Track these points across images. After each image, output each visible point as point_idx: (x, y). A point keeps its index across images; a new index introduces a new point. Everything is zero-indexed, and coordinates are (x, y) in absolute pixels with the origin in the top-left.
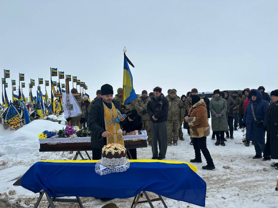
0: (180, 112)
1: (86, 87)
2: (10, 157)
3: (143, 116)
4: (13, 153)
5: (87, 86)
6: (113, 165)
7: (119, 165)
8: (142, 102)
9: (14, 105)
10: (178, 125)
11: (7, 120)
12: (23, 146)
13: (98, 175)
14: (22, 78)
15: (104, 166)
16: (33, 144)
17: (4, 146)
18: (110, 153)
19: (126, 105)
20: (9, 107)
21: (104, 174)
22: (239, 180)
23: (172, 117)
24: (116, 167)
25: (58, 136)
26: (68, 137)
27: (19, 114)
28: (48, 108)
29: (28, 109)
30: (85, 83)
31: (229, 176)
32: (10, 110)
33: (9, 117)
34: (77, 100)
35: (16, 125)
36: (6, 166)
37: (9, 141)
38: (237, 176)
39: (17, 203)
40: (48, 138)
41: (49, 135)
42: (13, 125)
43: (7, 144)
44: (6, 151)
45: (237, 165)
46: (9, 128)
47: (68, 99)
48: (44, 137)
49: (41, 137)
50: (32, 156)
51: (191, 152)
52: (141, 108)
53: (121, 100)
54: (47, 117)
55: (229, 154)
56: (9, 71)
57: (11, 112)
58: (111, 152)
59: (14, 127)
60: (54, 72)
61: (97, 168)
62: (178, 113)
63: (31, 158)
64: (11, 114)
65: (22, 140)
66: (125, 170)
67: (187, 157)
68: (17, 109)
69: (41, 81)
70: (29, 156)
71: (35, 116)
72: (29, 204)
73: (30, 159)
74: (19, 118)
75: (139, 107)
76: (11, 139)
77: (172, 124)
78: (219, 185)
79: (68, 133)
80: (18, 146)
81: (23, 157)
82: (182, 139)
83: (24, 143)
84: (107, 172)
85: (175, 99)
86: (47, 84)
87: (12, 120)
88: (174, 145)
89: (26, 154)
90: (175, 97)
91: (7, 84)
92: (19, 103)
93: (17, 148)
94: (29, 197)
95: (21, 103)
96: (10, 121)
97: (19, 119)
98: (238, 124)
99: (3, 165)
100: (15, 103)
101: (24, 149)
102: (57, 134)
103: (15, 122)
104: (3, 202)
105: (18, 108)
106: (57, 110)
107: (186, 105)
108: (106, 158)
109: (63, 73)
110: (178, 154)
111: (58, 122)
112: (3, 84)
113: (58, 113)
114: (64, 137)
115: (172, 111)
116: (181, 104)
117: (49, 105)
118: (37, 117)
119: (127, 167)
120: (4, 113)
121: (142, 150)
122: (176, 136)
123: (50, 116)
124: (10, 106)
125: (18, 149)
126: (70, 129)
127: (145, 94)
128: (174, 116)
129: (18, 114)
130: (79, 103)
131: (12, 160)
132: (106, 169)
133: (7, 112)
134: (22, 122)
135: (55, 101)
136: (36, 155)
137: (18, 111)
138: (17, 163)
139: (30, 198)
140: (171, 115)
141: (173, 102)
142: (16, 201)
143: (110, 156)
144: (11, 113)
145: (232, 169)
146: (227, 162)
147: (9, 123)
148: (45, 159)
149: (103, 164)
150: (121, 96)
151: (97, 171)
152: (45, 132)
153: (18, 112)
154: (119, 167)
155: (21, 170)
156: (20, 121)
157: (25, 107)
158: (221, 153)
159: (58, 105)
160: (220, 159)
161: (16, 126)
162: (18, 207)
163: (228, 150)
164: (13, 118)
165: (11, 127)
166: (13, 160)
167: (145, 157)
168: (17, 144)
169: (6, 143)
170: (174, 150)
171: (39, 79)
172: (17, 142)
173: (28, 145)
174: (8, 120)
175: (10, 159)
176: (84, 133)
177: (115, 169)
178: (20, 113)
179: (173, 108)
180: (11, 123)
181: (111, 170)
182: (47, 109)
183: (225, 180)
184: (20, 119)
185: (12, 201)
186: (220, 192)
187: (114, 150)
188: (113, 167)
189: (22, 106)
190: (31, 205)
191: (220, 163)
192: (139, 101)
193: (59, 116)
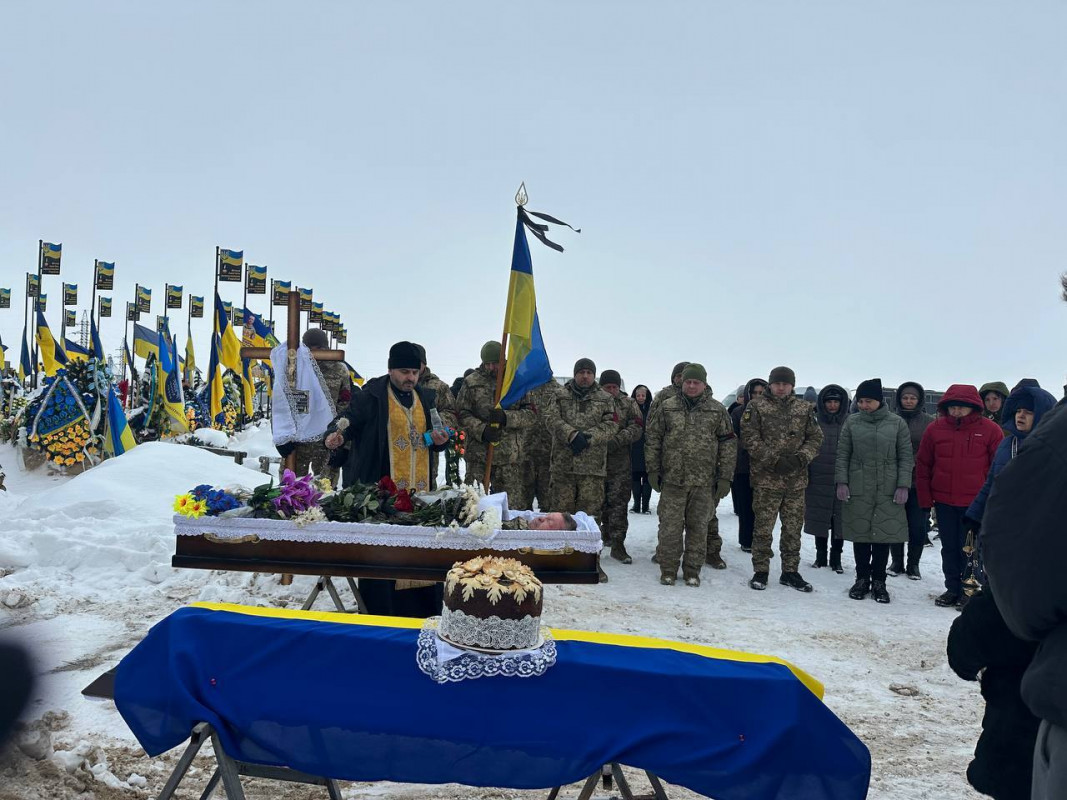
0: (719, 454)
1: (344, 334)
2: (50, 578)
3: (575, 458)
4: (60, 563)
5: (346, 331)
6: (488, 645)
7: (514, 648)
8: (574, 405)
9: (71, 379)
10: (706, 507)
11: (38, 432)
12: (100, 541)
13: (427, 680)
14: (104, 280)
15: (451, 645)
16: (137, 533)
17: (28, 534)
18: (481, 595)
19: (507, 413)
20: (51, 385)
21: (454, 678)
22: (961, 745)
23: (685, 475)
24: (503, 657)
25: (251, 509)
26: (288, 517)
27: (87, 415)
28: (196, 401)
29: (123, 398)
30: (338, 317)
31: (918, 728)
32: (54, 397)
33: (46, 424)
34: (326, 378)
35: (73, 455)
36: (32, 613)
37: (46, 516)
38: (952, 729)
39: (83, 766)
40: (209, 513)
41: (214, 502)
42: (58, 454)
43: (39, 528)
44: (34, 552)
45: (946, 684)
46: (44, 468)
47: (292, 369)
48: (197, 508)
49: (184, 508)
50: (134, 580)
51: (758, 616)
52: (567, 426)
53: (493, 389)
54: (189, 436)
55: (909, 636)
56: (58, 248)
57: (55, 405)
58: (486, 592)
59: (61, 465)
60: (230, 267)
61: (424, 651)
62: (709, 459)
63: (128, 589)
64: (57, 413)
65: (95, 514)
66: (541, 669)
67: (742, 634)
68: (80, 394)
69: (174, 298)
70: (122, 579)
71: (143, 428)
72: (127, 772)
73: (124, 594)
74: (85, 431)
75: (561, 422)
76: (52, 509)
77: (683, 500)
78: (884, 762)
79: (289, 500)
80: (81, 537)
81: (96, 582)
82: (716, 561)
83: (104, 526)
84: (466, 672)
85: (700, 404)
86: (196, 311)
87: (57, 434)
88: (688, 584)
89: (109, 570)
90: (700, 396)
91: (45, 296)
92: (92, 372)
93: (75, 543)
94: (125, 745)
95: (98, 374)
96: (50, 438)
97: (85, 435)
98: (933, 522)
99: (20, 607)
100: (75, 371)
101: (102, 550)
102: (244, 502)
103: (69, 445)
104: (29, 758)
105: (87, 390)
106: (228, 411)
107: (747, 429)
108: (462, 613)
109: (264, 270)
110: (703, 620)
111: (234, 458)
112: (31, 295)
113: (230, 422)
114: (272, 515)
115: (686, 451)
116: (723, 424)
117: (199, 391)
118: (152, 431)
119: (548, 660)
120: (31, 406)
121: (563, 593)
122: (695, 549)
123: (203, 434)
124: (56, 382)
125: (78, 548)
126: (299, 486)
127: (588, 373)
128: (693, 473)
129: (82, 413)
130: (330, 388)
131: (53, 593)
132: (459, 659)
133: (40, 405)
134: (96, 446)
135: (224, 375)
136: (147, 580)
137: (85, 404)
138: (74, 602)
139: (126, 750)
140: (679, 467)
141: (691, 414)
142: (81, 760)
143: (479, 605)
144: (58, 408)
145: (928, 699)
146: (902, 668)
147: (44, 448)
148: (181, 597)
149: (447, 637)
150: (492, 372)
151: (423, 665)
152: (201, 492)
153: (83, 408)
154: (515, 656)
155: (90, 634)
156: (88, 442)
157: (111, 391)
158: (877, 631)
159: (232, 392)
160: (876, 656)
161: (69, 462)
162: (85, 781)
163: (902, 622)
164: (62, 429)
165: (51, 463)
166: (58, 592)
167: (574, 620)
168: (78, 531)
169: (35, 522)
170: (686, 605)
171: (168, 288)
172: (77, 520)
173: (118, 536)
174: (42, 436)
175: (46, 588)
176: (352, 508)
177: (497, 661)
178: (92, 410)
179: (692, 437)
180: (52, 449)
181: (480, 666)
182: (192, 405)
183: (904, 739)
184: (89, 433)
185: (65, 758)
186: (891, 789)
187: (499, 582)
188: (491, 654)
189: (100, 385)
190: (134, 778)
191: (874, 669)
192: (562, 398)
193: (233, 435)
